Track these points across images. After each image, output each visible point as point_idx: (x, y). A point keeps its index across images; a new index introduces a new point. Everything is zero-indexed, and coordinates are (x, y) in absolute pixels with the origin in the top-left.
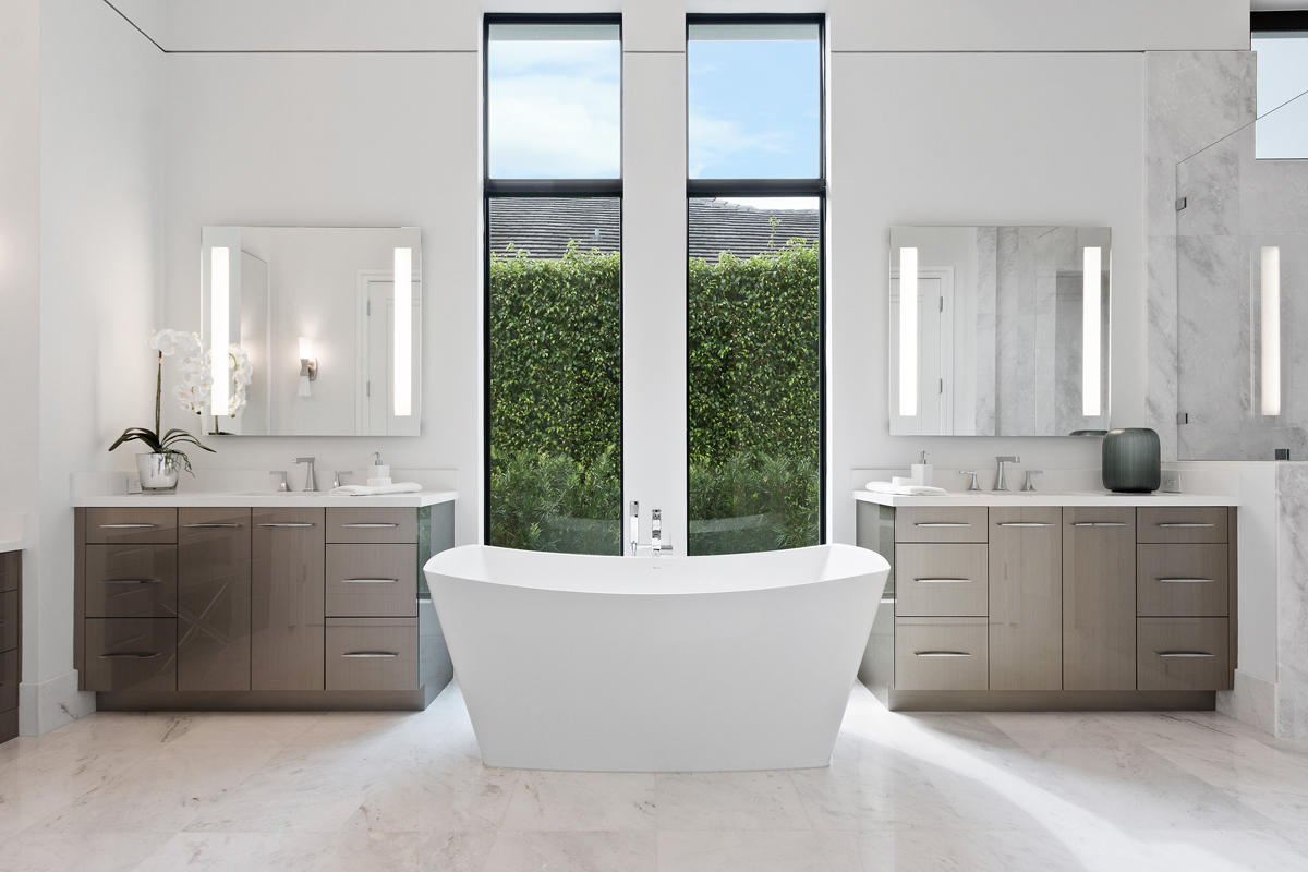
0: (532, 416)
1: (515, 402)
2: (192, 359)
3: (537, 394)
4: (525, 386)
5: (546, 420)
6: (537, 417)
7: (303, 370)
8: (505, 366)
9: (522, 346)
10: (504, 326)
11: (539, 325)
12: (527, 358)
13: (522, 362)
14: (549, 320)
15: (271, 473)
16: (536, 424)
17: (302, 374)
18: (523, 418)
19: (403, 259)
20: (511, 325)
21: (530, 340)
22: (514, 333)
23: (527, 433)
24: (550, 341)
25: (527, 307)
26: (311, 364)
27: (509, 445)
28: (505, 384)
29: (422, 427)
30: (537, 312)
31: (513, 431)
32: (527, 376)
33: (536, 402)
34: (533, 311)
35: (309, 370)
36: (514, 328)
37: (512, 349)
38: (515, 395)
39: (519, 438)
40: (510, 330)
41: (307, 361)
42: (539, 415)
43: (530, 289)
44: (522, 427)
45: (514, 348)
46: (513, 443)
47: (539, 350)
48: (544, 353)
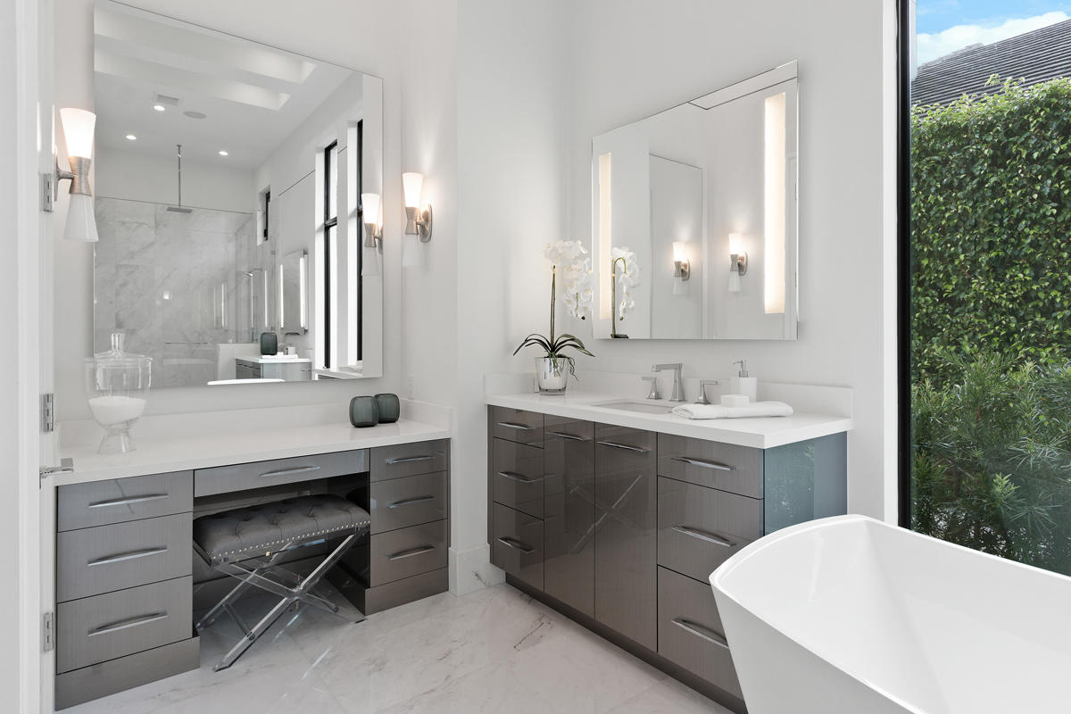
0: (1027, 297)
1: (1000, 278)
2: (574, 267)
3: (1037, 268)
4: (1017, 257)
5: (1053, 301)
6: (1037, 298)
7: (732, 266)
8: (983, 236)
9: (1010, 205)
10: (981, 184)
11: (1040, 172)
12: (1018, 220)
13: (1010, 227)
14: (1057, 162)
15: (644, 378)
16: (1036, 307)
17: (732, 270)
18: (1013, 300)
19: (774, 115)
20: (993, 180)
21: (1024, 195)
22: (997, 190)
23: (1022, 320)
24: (1059, 191)
25: (1019, 153)
26: (742, 259)
27: (992, 336)
28: (983, 258)
29: (800, 327)
30: (1035, 155)
31: (996, 318)
32: (1020, 243)
33: (1036, 278)
34: (1030, 155)
35: (739, 264)
36: (998, 183)
37: (995, 211)
38: (1000, 271)
39: (1007, 326)
40: (992, 188)
41: (737, 255)
42: (1041, 295)
43: (1025, 126)
44: (1013, 312)
45: (999, 209)
46: (997, 334)
47: (1040, 207)
48: (1050, 209)
